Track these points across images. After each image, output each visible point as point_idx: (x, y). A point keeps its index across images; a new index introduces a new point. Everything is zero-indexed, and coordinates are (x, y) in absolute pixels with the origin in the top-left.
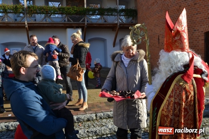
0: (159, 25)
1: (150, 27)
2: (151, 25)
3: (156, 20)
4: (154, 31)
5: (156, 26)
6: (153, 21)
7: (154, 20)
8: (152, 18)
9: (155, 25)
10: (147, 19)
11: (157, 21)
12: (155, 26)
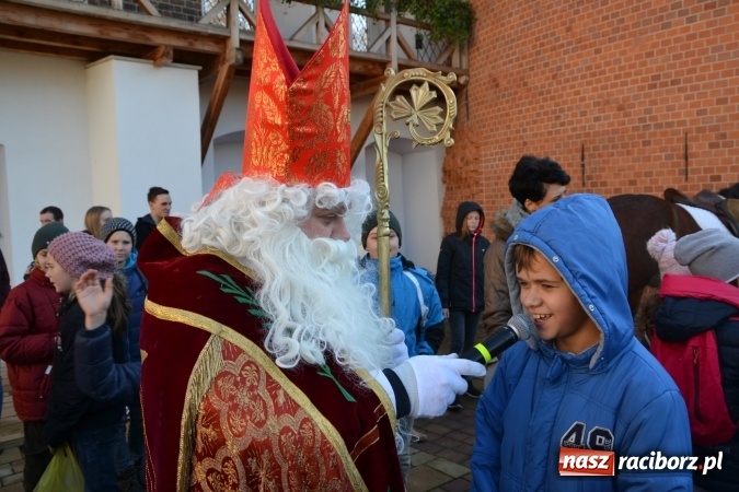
0: (688, 80)
1: (604, 88)
2: (617, 77)
3: (662, 52)
4: (648, 111)
5: (664, 85)
6: (637, 57)
7: (650, 55)
8: (626, 44)
9: (656, 77)
10: (584, 47)
11: (676, 57)
12: (652, 87)
